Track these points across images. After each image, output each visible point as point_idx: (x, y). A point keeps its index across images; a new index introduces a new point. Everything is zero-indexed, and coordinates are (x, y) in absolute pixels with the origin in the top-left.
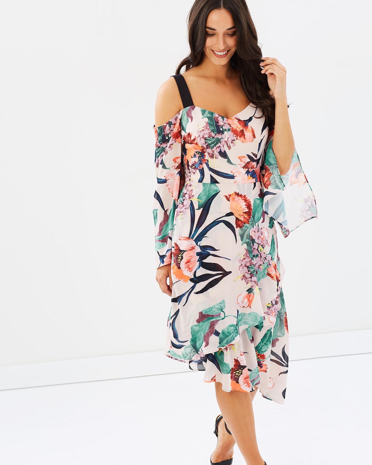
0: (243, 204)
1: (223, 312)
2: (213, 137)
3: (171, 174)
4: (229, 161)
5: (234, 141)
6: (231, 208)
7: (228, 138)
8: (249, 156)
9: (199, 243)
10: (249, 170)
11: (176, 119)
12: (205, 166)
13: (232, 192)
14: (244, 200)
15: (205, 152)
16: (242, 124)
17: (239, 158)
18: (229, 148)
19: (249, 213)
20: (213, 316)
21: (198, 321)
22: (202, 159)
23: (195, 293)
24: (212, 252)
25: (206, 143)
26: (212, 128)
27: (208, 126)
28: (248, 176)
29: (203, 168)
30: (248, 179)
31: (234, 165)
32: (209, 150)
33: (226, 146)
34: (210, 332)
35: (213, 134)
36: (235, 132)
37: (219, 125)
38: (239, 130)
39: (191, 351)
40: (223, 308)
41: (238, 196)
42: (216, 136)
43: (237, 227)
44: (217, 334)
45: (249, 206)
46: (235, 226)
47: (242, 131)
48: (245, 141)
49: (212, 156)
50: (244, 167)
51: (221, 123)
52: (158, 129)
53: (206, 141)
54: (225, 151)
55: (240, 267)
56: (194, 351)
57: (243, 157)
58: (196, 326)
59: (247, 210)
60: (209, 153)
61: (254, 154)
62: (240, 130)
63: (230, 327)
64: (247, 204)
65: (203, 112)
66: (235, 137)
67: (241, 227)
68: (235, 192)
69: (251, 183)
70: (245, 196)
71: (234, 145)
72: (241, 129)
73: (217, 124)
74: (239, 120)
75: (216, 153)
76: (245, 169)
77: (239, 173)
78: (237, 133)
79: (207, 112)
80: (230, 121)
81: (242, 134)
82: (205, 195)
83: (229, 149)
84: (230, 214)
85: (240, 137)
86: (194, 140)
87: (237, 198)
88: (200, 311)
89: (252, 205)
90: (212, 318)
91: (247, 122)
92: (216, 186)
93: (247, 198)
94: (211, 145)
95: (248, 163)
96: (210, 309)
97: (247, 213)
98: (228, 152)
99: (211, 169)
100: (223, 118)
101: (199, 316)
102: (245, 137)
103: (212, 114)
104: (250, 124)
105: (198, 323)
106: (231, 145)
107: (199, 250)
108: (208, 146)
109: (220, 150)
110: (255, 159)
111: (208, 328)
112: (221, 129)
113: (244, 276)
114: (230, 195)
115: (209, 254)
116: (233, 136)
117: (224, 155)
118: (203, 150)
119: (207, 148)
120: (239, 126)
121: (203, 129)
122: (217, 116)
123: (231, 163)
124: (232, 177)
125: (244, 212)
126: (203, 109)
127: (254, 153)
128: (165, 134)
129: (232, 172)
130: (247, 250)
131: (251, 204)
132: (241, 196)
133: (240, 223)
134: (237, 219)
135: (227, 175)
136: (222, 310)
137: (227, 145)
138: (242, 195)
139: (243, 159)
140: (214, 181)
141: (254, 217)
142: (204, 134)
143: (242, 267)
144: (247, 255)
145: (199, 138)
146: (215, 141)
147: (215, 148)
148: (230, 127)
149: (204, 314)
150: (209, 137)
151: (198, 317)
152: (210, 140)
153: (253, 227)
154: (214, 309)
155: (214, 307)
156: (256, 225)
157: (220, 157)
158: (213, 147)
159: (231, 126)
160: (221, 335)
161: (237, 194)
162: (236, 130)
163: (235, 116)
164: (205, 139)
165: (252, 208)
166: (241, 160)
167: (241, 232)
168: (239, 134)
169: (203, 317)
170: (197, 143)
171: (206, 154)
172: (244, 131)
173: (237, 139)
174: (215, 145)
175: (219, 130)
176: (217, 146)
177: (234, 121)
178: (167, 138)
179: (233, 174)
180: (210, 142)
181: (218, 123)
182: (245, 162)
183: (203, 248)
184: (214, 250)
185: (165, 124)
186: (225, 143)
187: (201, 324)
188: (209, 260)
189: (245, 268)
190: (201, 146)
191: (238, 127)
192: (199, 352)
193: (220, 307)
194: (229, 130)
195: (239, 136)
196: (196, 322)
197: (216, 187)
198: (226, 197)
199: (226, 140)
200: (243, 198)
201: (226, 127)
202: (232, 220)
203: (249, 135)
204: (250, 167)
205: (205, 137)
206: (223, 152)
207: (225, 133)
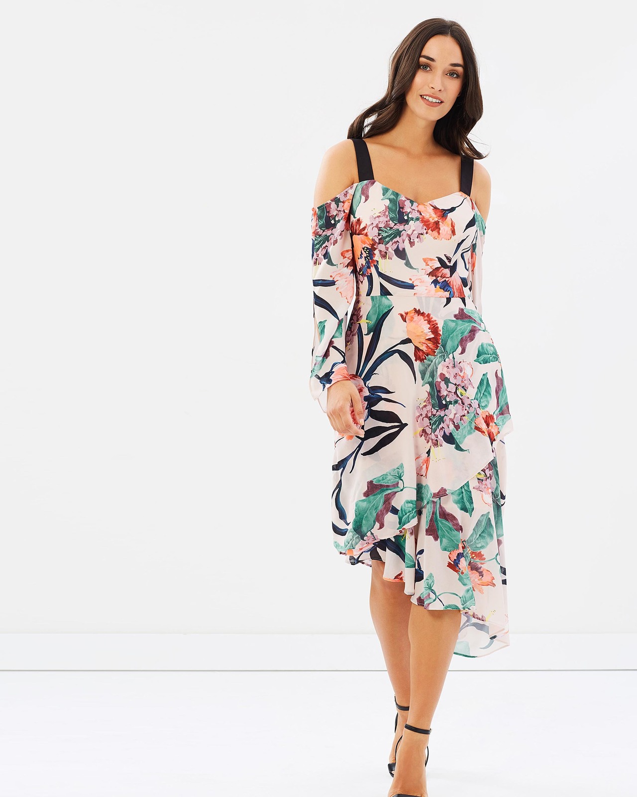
0: (425, 327)
1: (402, 480)
2: (391, 228)
3: (340, 274)
4: (408, 264)
5: (421, 236)
6: (408, 331)
7: (413, 231)
8: (440, 260)
9: (367, 383)
10: (438, 279)
11: (345, 195)
12: (373, 270)
13: (410, 309)
14: (427, 321)
15: (376, 249)
16: (439, 213)
17: (425, 260)
18: (412, 244)
19: (435, 341)
20: (388, 486)
21: (367, 494)
22: (370, 260)
23: (362, 454)
24: (384, 396)
25: (379, 236)
26: (392, 215)
27: (387, 212)
28: (436, 287)
29: (371, 274)
30: (436, 291)
31: (415, 269)
32: (382, 247)
33: (407, 241)
34: (384, 508)
35: (392, 224)
36: (426, 223)
37: (404, 211)
38: (432, 221)
39: (353, 537)
40: (402, 475)
41: (418, 315)
42: (396, 227)
43: (416, 360)
44: (395, 511)
45: (434, 329)
46: (413, 358)
47: (437, 223)
48: (438, 237)
49: (384, 255)
50: (431, 274)
51: (407, 209)
52: (317, 210)
53: (380, 232)
54: (404, 249)
55: (419, 416)
56: (358, 538)
57: (431, 260)
58: (363, 501)
59: (433, 336)
60: (380, 251)
61: (447, 258)
62: (434, 221)
63: (407, 503)
64: (432, 326)
65: (385, 191)
66: (425, 229)
67: (422, 360)
68: (415, 309)
69: (440, 297)
70: (429, 315)
71: (421, 241)
72: (436, 219)
73: (401, 210)
74: (435, 208)
75: (391, 251)
76: (430, 277)
77: (422, 282)
78: (429, 224)
79: (390, 192)
80: (421, 208)
81: (436, 227)
82: (375, 314)
83: (411, 247)
84: (407, 341)
85: (432, 231)
86: (364, 229)
87: (416, 317)
88: (369, 480)
89: (440, 328)
90: (387, 490)
91: (447, 212)
92: (388, 299)
93: (432, 318)
94: (385, 239)
95: (437, 269)
96: (384, 477)
97: (432, 340)
98: (409, 251)
99: (381, 275)
100: (412, 202)
101: (368, 487)
102: (440, 231)
103: (397, 195)
104: (450, 215)
105: (366, 497)
106: (416, 240)
107: (366, 393)
108: (381, 241)
109: (398, 246)
110: (448, 264)
111: (381, 503)
112: (406, 218)
113: (424, 431)
114: (407, 314)
115: (381, 399)
116: (423, 228)
117: (401, 254)
118: (373, 245)
119: (379, 243)
120: (434, 215)
121: (380, 214)
122: (404, 199)
123: (411, 267)
124: (411, 287)
125: (427, 338)
126: (385, 187)
127: (448, 255)
128: (330, 215)
129: (410, 279)
130: (429, 394)
131: (438, 327)
132: (423, 314)
133: (421, 354)
134: (417, 348)
135: (403, 284)
136: (400, 478)
137: (410, 241)
138: (425, 314)
139: (430, 263)
140: (385, 292)
141: (444, 346)
142: (379, 222)
143: (421, 417)
144: (429, 400)
145: (371, 227)
146: (393, 234)
147: (391, 243)
148: (420, 216)
149: (375, 483)
150: (385, 227)
151: (366, 489)
152: (386, 232)
153: (445, 361)
154: (390, 477)
155: (389, 474)
156: (449, 358)
157: (395, 257)
158: (388, 242)
159: (421, 214)
160: (400, 512)
161: (418, 312)
162: (428, 221)
163: (430, 202)
164: (380, 229)
165: (441, 333)
166: (426, 263)
167: (422, 368)
168: (431, 226)
169: (373, 488)
170: (367, 233)
171: (377, 252)
172: (440, 223)
173: (427, 233)
174: (392, 239)
175: (402, 218)
176: (393, 241)
177: (428, 208)
178: (333, 222)
179: (413, 282)
180: (385, 235)
181: (403, 208)
182: (433, 267)
183: (373, 389)
184: (388, 392)
185: (329, 202)
186: (407, 238)
187: (371, 497)
188: (381, 406)
189: (426, 420)
190: (371, 238)
191: (433, 217)
192: (365, 538)
193: (398, 474)
194: (417, 219)
195: (430, 229)
196: (362, 495)
197: (388, 301)
198: (402, 316)
199: (409, 232)
200: (426, 318)
201: (414, 215)
202: (409, 349)
203: (446, 230)
204: (440, 275)
205: (380, 226)
206: (401, 249)
207: (411, 223)
